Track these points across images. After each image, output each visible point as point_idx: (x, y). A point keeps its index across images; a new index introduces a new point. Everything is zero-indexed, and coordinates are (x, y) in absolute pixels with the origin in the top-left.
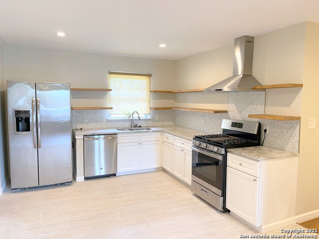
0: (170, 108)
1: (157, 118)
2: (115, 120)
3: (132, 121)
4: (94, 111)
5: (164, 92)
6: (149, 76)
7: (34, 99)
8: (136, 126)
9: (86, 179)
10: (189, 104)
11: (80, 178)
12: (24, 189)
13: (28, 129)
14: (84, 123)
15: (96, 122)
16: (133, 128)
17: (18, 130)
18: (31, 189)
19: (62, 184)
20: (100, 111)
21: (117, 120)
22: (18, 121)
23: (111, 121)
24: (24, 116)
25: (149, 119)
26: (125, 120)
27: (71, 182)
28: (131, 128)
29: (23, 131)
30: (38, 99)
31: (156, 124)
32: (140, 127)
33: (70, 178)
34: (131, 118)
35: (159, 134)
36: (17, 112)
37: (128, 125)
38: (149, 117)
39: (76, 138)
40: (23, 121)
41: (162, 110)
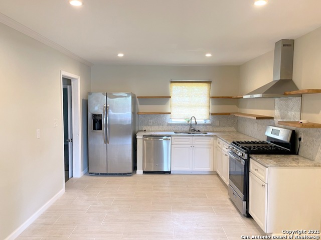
0: (229, 114)
1: (217, 123)
2: (175, 124)
3: (191, 125)
4: (157, 115)
5: (223, 97)
6: (209, 82)
7: (105, 105)
8: (194, 130)
9: (145, 172)
10: (248, 110)
11: (140, 171)
12: (97, 174)
13: (100, 129)
14: (149, 126)
15: (159, 125)
16: (190, 132)
17: (94, 129)
18: (102, 174)
19: (125, 174)
20: (162, 115)
21: (177, 124)
22: (94, 122)
23: (171, 125)
24: (98, 118)
25: (208, 124)
26: (184, 124)
27: (131, 173)
28: (189, 132)
29: (98, 130)
30: (108, 105)
31: (216, 129)
32: (199, 131)
33: (131, 170)
34: (190, 123)
35: (212, 138)
36: (95, 116)
37: (187, 129)
38: (208, 122)
39: (137, 137)
40: (98, 122)
41: (222, 116)
